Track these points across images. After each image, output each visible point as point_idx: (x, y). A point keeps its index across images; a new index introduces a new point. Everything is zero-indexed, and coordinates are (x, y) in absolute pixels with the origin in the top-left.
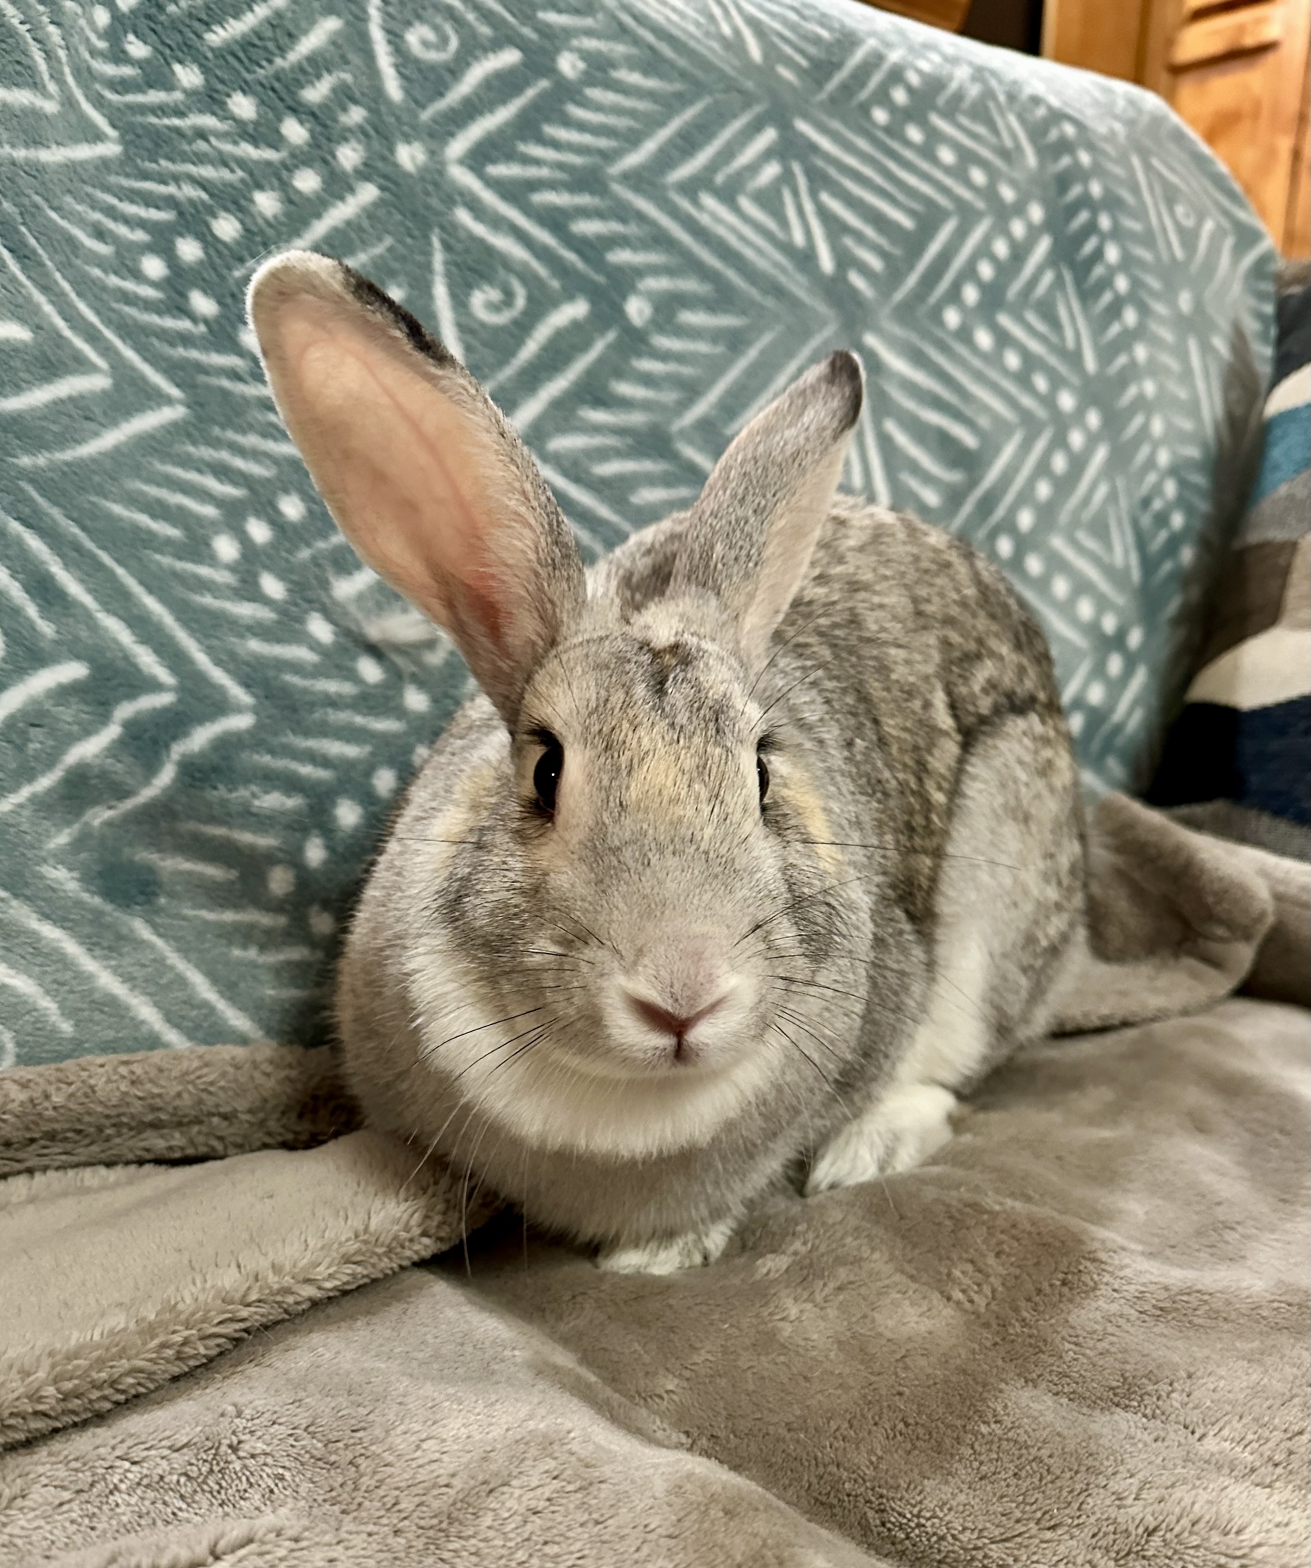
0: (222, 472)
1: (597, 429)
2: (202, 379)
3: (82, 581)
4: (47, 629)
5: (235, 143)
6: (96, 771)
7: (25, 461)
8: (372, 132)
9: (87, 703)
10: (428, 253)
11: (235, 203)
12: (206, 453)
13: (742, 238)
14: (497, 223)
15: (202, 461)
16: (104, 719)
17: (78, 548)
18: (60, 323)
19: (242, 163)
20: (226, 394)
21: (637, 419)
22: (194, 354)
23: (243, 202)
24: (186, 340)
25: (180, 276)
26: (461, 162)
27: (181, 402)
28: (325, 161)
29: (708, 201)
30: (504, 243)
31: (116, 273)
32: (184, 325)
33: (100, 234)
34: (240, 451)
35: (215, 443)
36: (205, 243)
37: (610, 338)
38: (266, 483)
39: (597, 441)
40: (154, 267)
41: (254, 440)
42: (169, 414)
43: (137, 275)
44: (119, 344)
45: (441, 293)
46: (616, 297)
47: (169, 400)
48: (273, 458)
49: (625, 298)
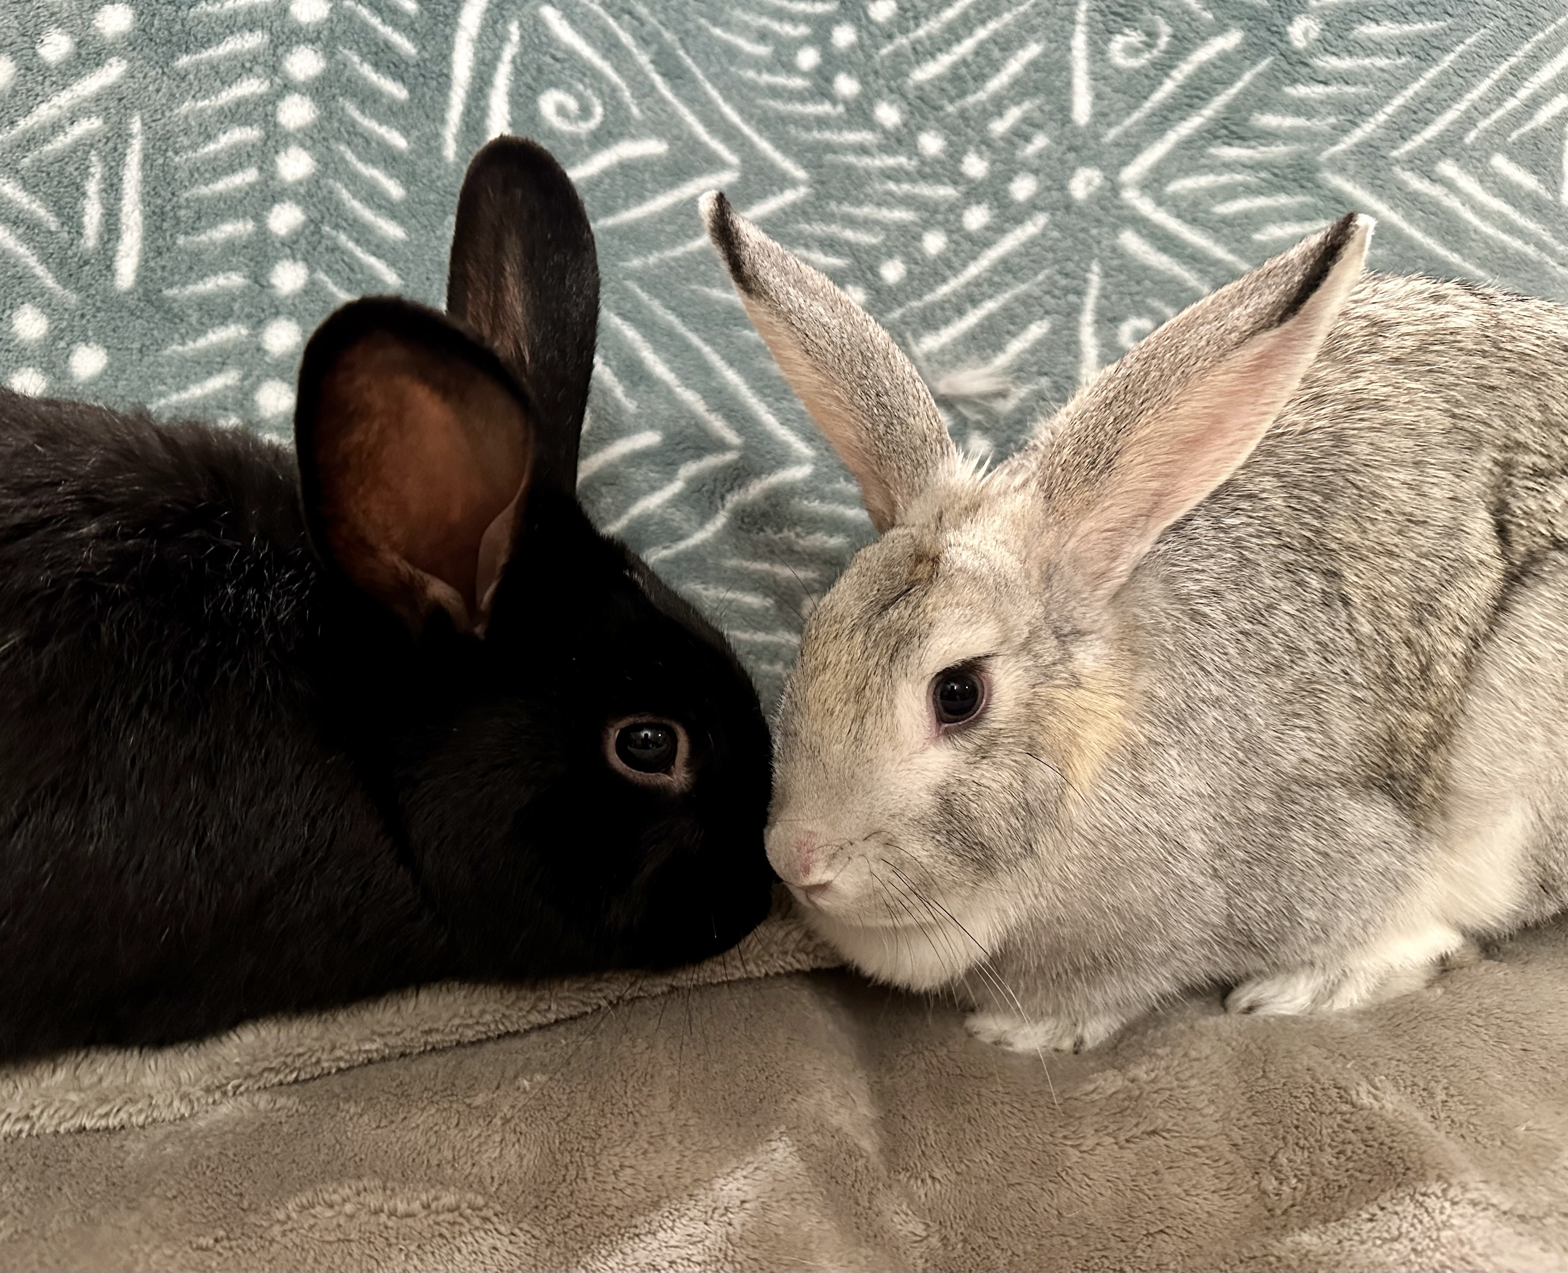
0: (831, 246)
1: (1229, 166)
2: (829, 157)
3: (667, 361)
4: (630, 405)
6: (656, 520)
7: (636, 263)
9: (656, 464)
12: (819, 229)
15: (812, 236)
16: (670, 477)
17: (671, 333)
18: (700, 130)
20: (849, 169)
21: (1278, 151)
22: (828, 135)
24: (822, 122)
25: (830, 63)
27: (803, 183)
31: (769, 70)
32: (825, 108)
33: (763, 36)
34: (851, 222)
35: (829, 218)
36: (860, 27)
37: (1264, 65)
38: (871, 249)
39: (1225, 179)
40: (808, 58)
41: (867, 211)
42: (790, 196)
43: (791, 68)
44: (755, 138)
45: (1079, 42)
46: (1279, 21)
47: (793, 183)
48: (884, 226)
49: (1290, 19)
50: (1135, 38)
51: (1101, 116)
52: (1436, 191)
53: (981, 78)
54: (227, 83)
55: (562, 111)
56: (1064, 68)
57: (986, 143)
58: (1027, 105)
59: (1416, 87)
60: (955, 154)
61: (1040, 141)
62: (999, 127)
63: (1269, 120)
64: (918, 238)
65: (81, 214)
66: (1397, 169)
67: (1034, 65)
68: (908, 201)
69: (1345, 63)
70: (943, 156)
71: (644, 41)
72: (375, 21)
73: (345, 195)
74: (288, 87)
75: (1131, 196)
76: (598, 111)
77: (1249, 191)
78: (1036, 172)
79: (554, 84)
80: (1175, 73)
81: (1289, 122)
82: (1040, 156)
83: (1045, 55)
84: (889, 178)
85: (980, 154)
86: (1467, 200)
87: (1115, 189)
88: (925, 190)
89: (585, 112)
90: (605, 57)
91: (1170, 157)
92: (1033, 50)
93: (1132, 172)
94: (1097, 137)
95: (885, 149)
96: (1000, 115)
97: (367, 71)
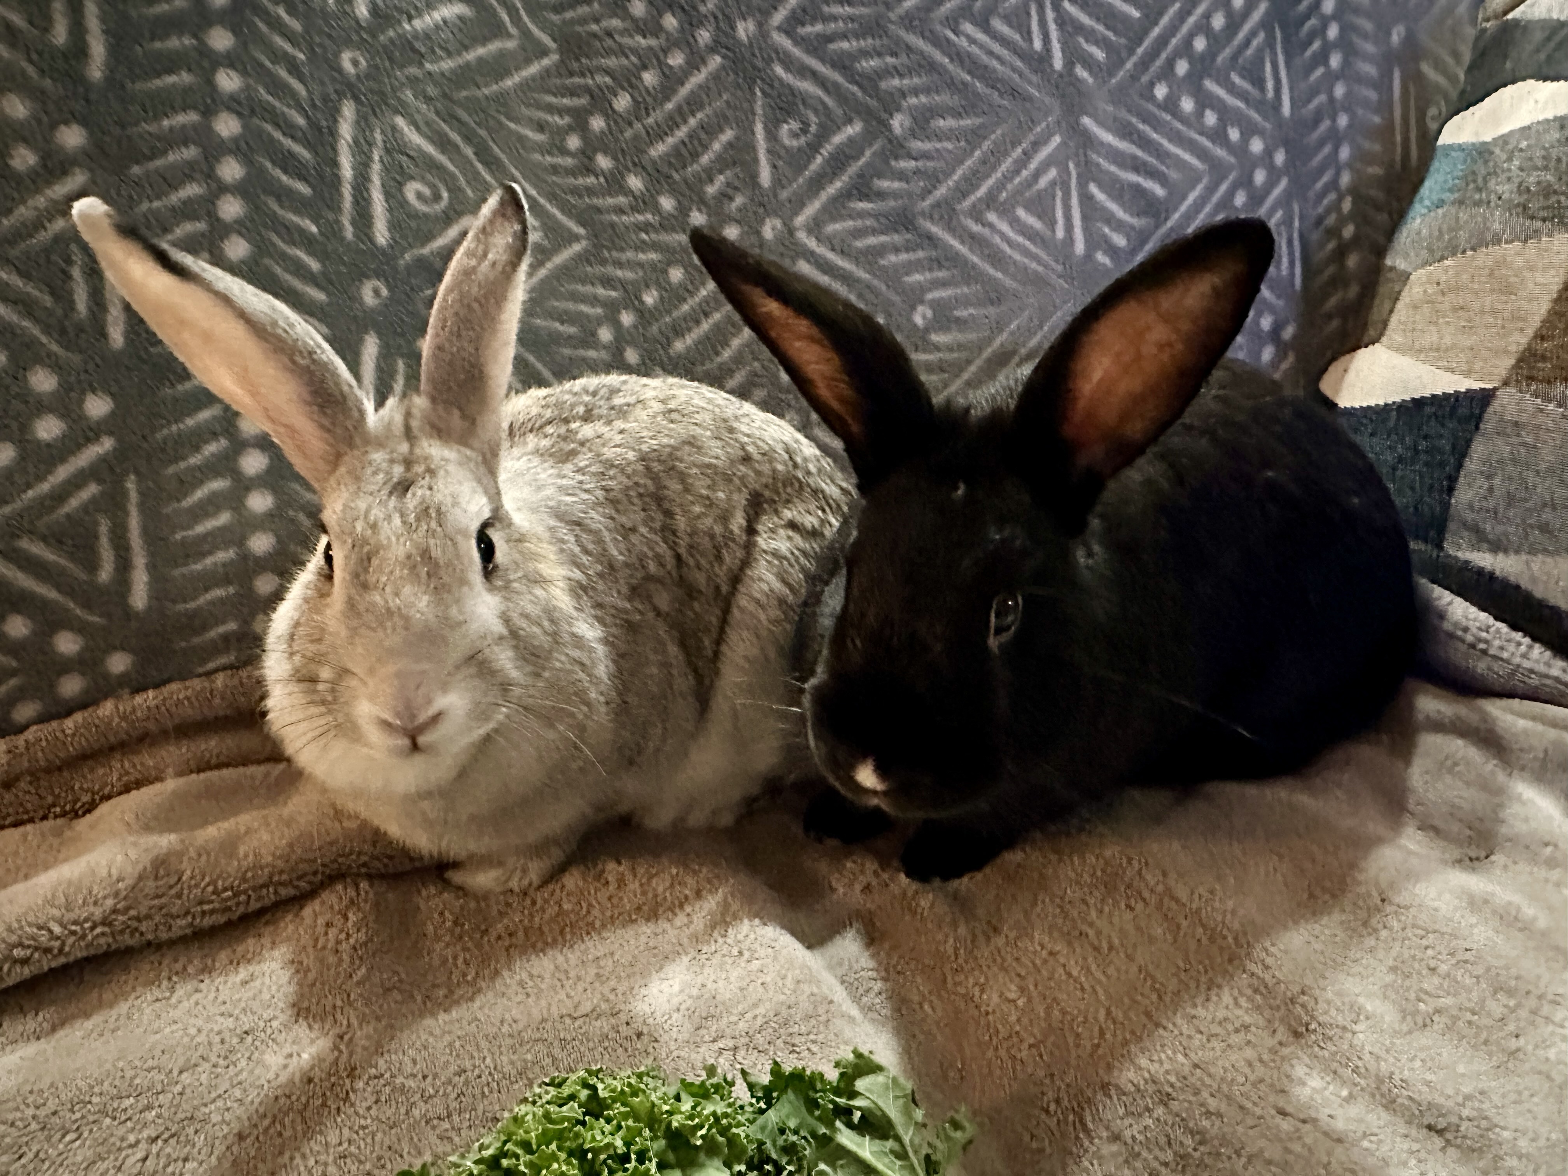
0: (607, 282)
1: (861, 215)
2: (599, 217)
5: (631, 36)
8: (720, 17)
10: (752, 101)
11: (629, 81)
12: (599, 270)
13: (990, 53)
14: (804, 72)
15: (595, 276)
19: (635, 51)
20: (613, 225)
21: (890, 205)
22: (596, 201)
23: (633, 80)
24: (590, 191)
25: (590, 145)
26: (779, 29)
27: (583, 237)
28: (688, 44)
29: (968, 27)
30: (807, 86)
31: (549, 153)
32: (591, 180)
33: (541, 127)
34: (619, 264)
35: (603, 262)
36: (607, 117)
37: (876, 146)
38: (633, 283)
39: (859, 223)
40: (574, 142)
41: (630, 254)
42: (577, 247)
43: (564, 151)
44: (548, 206)
45: (759, 128)
46: (885, 116)
47: (577, 238)
48: (641, 265)
49: (891, 115)
50: (795, 125)
51: (778, 182)
52: (986, 232)
53: (695, 156)
54: (174, 187)
55: (419, 196)
56: (751, 148)
57: (702, 202)
58: (729, 173)
59: (969, 163)
60: (683, 211)
61: (739, 200)
62: (711, 190)
63: (885, 184)
64: (665, 272)
65: (71, 293)
66: (962, 218)
67: (730, 145)
68: (655, 246)
69: (927, 146)
70: (676, 213)
71: (467, 139)
72: (277, 135)
73: (278, 270)
74: (222, 189)
75: (802, 236)
76: (445, 195)
77: (874, 232)
78: (738, 222)
79: (412, 178)
80: (823, 151)
81: (896, 185)
82: (739, 210)
83: (737, 138)
84: (641, 230)
85: (700, 210)
86: (1003, 236)
87: (791, 232)
88: (665, 238)
89: (437, 197)
90: (443, 152)
91: (824, 209)
92: (728, 135)
93: (800, 220)
94: (776, 196)
95: (635, 209)
96: (711, 181)
97: (278, 173)
